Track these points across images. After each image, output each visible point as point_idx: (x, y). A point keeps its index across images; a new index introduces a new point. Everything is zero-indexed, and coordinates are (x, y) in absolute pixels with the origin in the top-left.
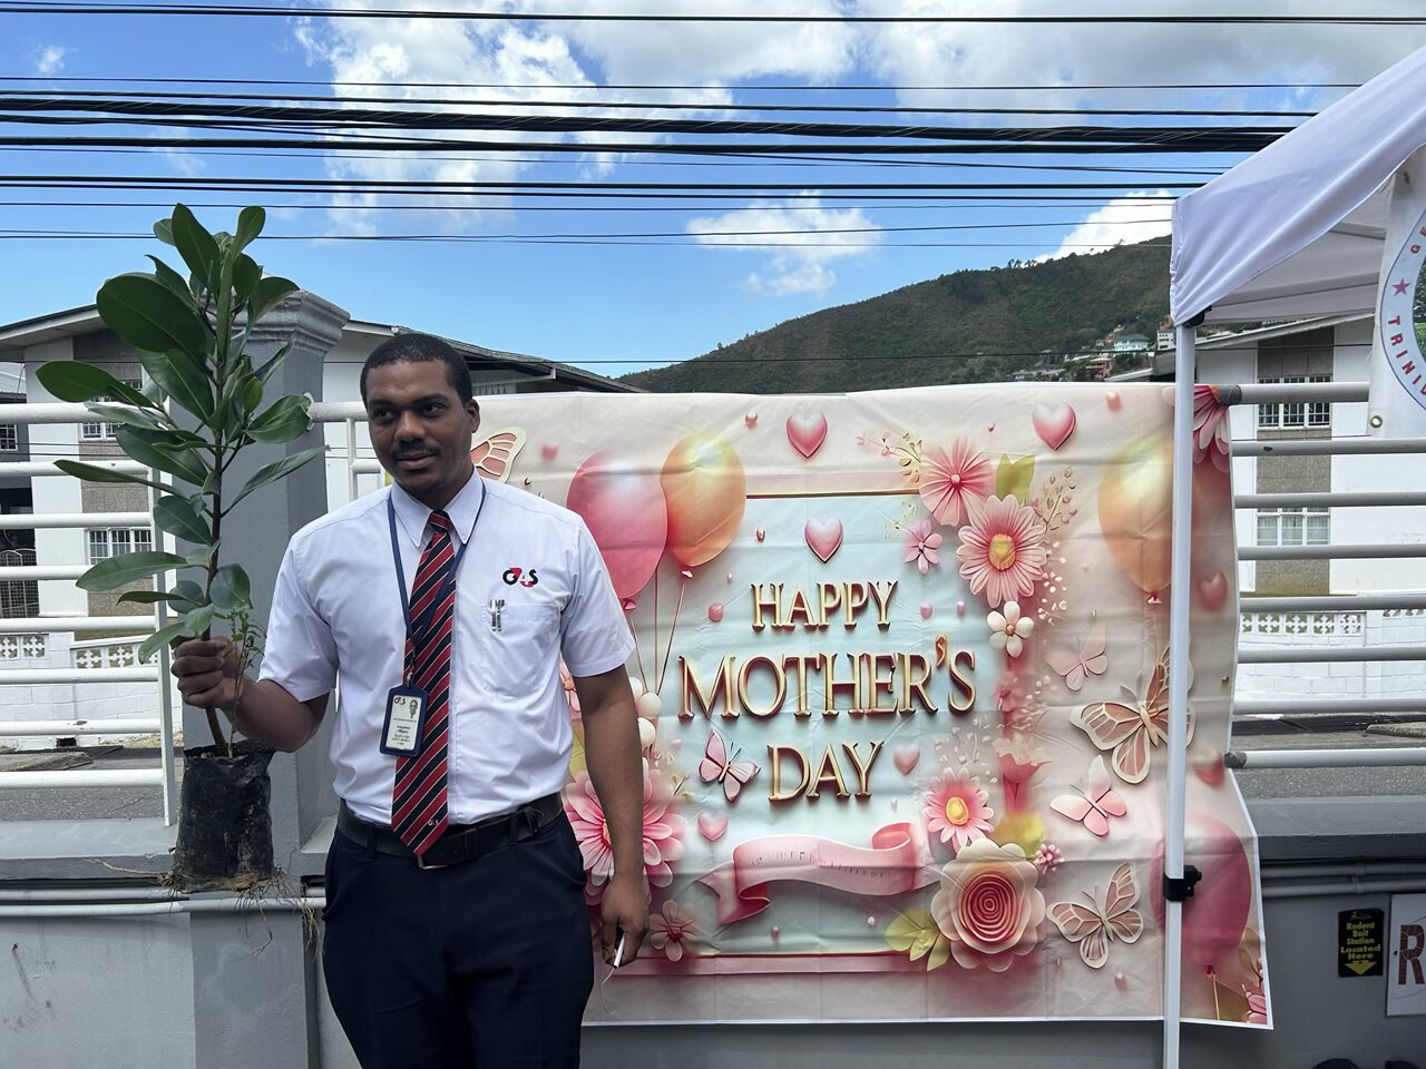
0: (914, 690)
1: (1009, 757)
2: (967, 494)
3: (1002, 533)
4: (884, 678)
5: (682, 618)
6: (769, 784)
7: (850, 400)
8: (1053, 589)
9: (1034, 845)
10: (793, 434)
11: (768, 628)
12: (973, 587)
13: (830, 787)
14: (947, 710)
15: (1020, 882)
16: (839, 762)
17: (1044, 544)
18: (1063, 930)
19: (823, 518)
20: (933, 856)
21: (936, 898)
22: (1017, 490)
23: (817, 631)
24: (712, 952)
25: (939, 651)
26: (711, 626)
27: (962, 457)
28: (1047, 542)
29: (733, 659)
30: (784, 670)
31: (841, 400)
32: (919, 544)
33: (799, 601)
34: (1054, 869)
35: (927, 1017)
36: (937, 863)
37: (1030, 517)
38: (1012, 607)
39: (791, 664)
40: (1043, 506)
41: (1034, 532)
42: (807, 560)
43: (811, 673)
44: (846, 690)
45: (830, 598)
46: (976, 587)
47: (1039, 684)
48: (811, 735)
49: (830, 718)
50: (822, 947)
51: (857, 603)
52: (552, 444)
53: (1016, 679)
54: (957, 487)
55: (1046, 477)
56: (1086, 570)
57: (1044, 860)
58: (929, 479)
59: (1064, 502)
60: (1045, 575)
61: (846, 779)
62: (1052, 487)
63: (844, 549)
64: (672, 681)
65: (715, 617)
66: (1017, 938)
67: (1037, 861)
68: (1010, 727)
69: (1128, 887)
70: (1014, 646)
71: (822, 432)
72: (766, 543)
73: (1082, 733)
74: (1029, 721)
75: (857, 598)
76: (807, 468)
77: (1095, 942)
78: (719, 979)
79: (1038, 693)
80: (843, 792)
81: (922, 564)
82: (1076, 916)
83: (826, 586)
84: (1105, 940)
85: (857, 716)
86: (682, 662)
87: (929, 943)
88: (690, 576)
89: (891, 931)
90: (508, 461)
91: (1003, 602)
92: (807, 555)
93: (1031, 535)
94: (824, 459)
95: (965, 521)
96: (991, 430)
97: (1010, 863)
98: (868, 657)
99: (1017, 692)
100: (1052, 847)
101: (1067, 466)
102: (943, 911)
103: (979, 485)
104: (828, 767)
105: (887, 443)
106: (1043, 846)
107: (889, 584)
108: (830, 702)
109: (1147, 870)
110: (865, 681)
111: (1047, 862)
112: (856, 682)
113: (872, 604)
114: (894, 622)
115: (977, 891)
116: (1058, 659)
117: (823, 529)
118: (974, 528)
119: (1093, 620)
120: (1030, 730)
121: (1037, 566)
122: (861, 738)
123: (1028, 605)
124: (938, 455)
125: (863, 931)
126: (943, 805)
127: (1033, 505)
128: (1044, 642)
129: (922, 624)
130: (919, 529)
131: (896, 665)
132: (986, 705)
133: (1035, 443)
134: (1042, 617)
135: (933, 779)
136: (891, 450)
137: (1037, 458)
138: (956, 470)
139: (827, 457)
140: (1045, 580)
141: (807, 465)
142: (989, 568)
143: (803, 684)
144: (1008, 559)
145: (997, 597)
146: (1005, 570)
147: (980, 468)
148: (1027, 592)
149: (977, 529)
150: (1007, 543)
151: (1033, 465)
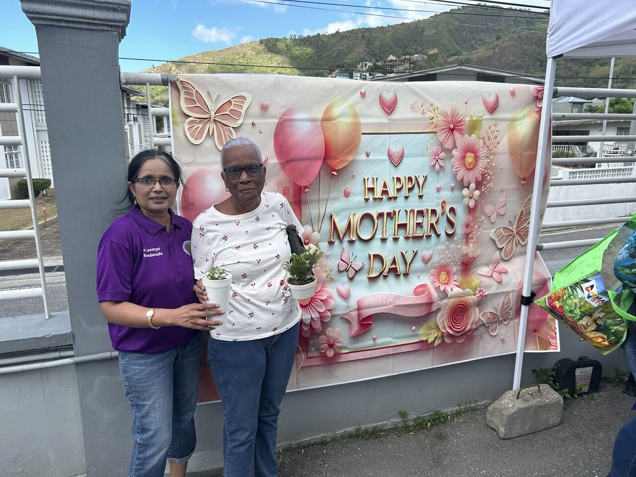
0: (432, 225)
1: (467, 254)
2: (456, 134)
3: (470, 152)
4: (420, 220)
5: (332, 195)
6: (367, 271)
7: (407, 85)
8: (488, 178)
9: (474, 289)
10: (382, 102)
11: (371, 199)
12: (458, 177)
13: (393, 271)
14: (444, 234)
15: (471, 305)
16: (399, 260)
17: (486, 157)
18: (484, 322)
19: (395, 144)
20: (438, 297)
21: (439, 315)
22: (476, 132)
24: (347, 351)
25: (443, 207)
26: (344, 198)
27: (454, 115)
28: (488, 156)
29: (354, 214)
30: (377, 219)
31: (403, 85)
32: (436, 157)
33: (385, 186)
34: (483, 298)
35: (433, 366)
36: (440, 300)
37: (481, 145)
38: (473, 185)
39: (381, 215)
40: (487, 139)
41: (482, 152)
42: (388, 165)
43: (389, 219)
44: (403, 226)
45: (398, 184)
46: (459, 177)
47: (480, 220)
48: (387, 248)
49: (396, 239)
50: (394, 343)
51: (410, 186)
52: (266, 103)
53: (472, 218)
54: (452, 130)
55: (487, 126)
56: (501, 169)
57: (479, 295)
58: (441, 126)
59: (494, 138)
60: (486, 171)
61: (401, 268)
62: (490, 131)
63: (405, 160)
64: (326, 226)
65: (347, 195)
66: (468, 328)
67: (477, 295)
68: (468, 240)
69: (509, 302)
70: (472, 203)
71: (395, 102)
72: (371, 157)
74: (476, 237)
75: (410, 183)
76: (389, 119)
77: (494, 325)
78: (349, 363)
79: (479, 224)
80: (399, 273)
81: (437, 166)
82: (490, 316)
83: (397, 178)
84: (498, 324)
85: (407, 238)
86: (331, 216)
87: (436, 335)
88: (336, 174)
89: (421, 332)
90: (243, 111)
91: (470, 184)
92: (388, 162)
94: (396, 115)
95: (455, 147)
96: (466, 103)
97: (468, 297)
98: (414, 210)
99: (472, 224)
100: (482, 288)
101: (494, 122)
102: (441, 321)
103: (461, 130)
104: (394, 262)
105: (423, 108)
106: (479, 289)
107: (424, 176)
108: (396, 232)
109: (515, 294)
111: (481, 295)
112: (408, 222)
113: (416, 186)
114: (426, 194)
115: (455, 310)
116: (488, 208)
117: (396, 150)
118: (458, 150)
119: (502, 191)
120: (475, 241)
121: (484, 167)
122: (409, 248)
123: (479, 185)
124: (445, 114)
125: (410, 333)
126: (438, 275)
127: (482, 139)
128: (484, 201)
129: (437, 195)
130: (436, 151)
131: (425, 214)
132: (460, 230)
133: (483, 110)
134: (483, 190)
135: (436, 265)
136: (425, 111)
137: (484, 117)
138: (452, 122)
139: (398, 114)
140: (486, 174)
141: (389, 118)
142: (465, 168)
143: (385, 225)
144: (472, 164)
145: (467, 181)
146: (471, 169)
147: (461, 121)
148: (479, 179)
149: (460, 150)
150: (472, 156)
151: (482, 121)
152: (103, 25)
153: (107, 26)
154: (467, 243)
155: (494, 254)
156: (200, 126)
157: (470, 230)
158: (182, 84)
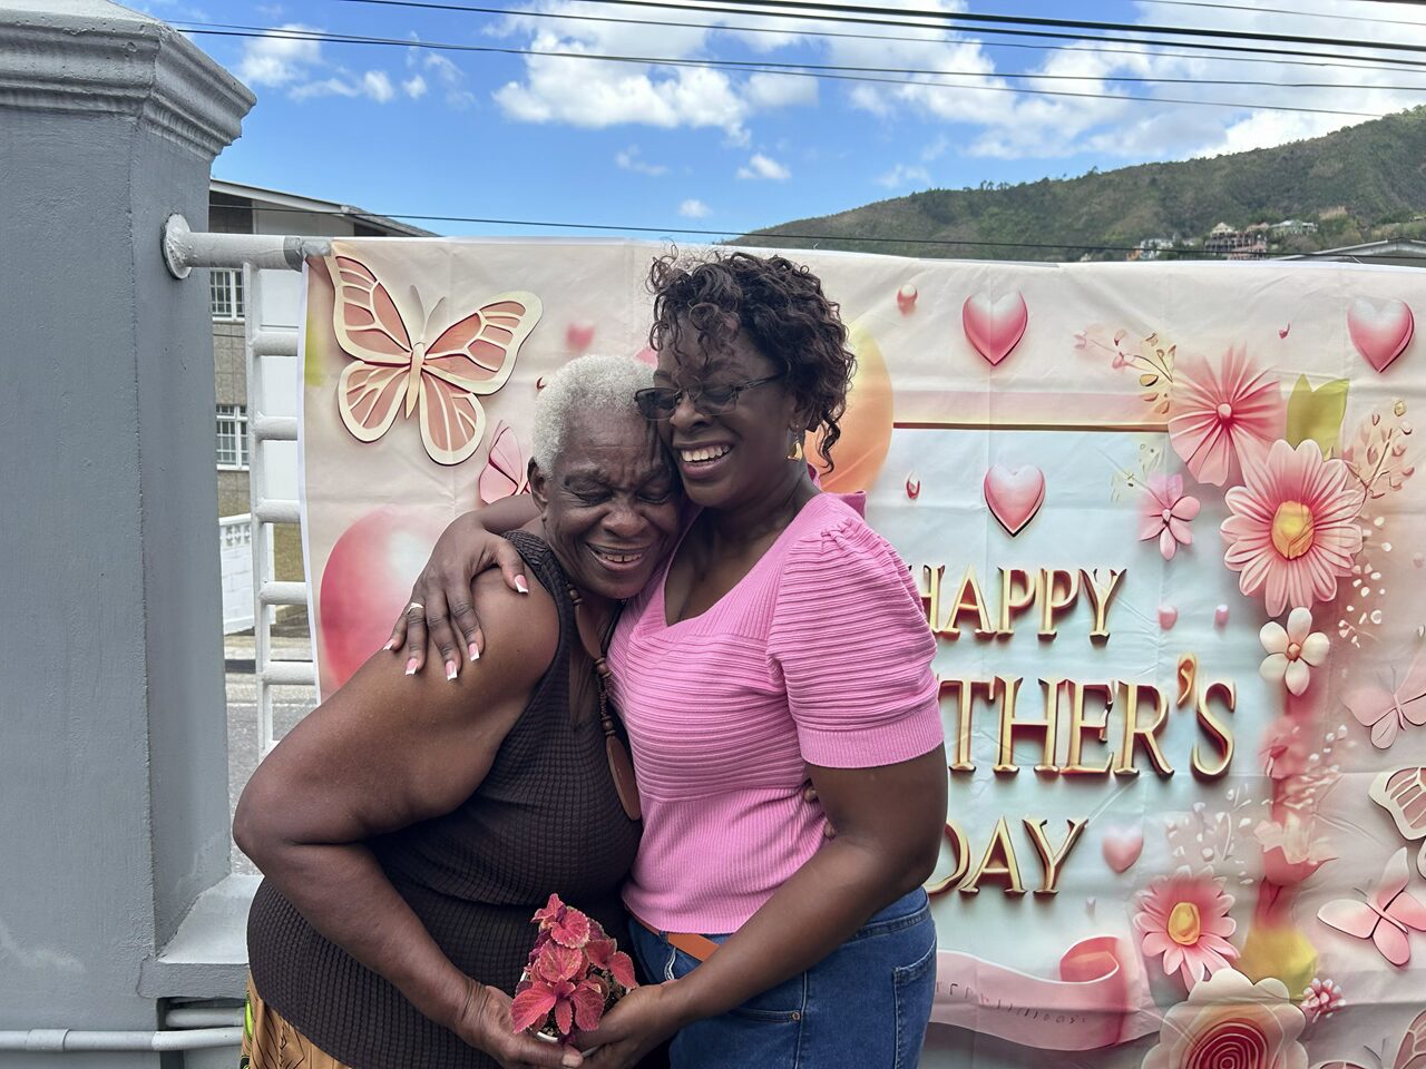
0: (1140, 741)
1: (1278, 851)
2: (1239, 434)
3: (1295, 499)
4: (1095, 719)
7: (1065, 275)
8: (1365, 592)
9: (1297, 981)
10: (972, 325)
12: (1243, 583)
13: (998, 882)
14: (1189, 774)
15: (1278, 1035)
16: (1017, 847)
17: (1358, 520)
19: (1013, 463)
20: (1152, 995)
21: (1150, 1058)
22: (1319, 432)
23: (994, 643)
25: (1183, 681)
27: (1235, 377)
28: (1365, 517)
32: (1163, 511)
33: (969, 594)
34: (1329, 1016)
36: (1158, 1006)
37: (1339, 477)
38: (1301, 616)
39: (950, 690)
40: (1361, 458)
41: (1344, 504)
42: (985, 528)
43: (979, 705)
44: (1032, 734)
45: (1017, 591)
46: (1248, 583)
47: (1330, 737)
48: (973, 802)
49: (1005, 776)
51: (1061, 601)
52: (585, 323)
53: (1297, 729)
54: (1227, 424)
55: (1366, 415)
57: (1315, 1003)
58: (1182, 409)
59: (1394, 454)
60: (1357, 569)
61: (1024, 872)
62: (1375, 431)
63: (1045, 514)
67: (1305, 1004)
68: (1281, 804)
70: (1297, 677)
71: (1020, 324)
72: (921, 501)
73: (1386, 814)
74: (1311, 796)
75: (1061, 593)
76: (993, 382)
79: (1327, 750)
80: (1016, 888)
81: (1166, 542)
83: (1013, 572)
85: (1047, 776)
90: (512, 348)
91: (1289, 609)
92: (985, 518)
93: (1339, 505)
94: (1019, 368)
95: (1236, 479)
96: (1284, 335)
97: (1267, 1008)
98: (1072, 685)
99: (1296, 749)
100: (1329, 983)
101: (1395, 399)
103: (1261, 423)
104: (999, 853)
105: (1121, 348)
106: (1316, 981)
107: (1113, 573)
108: (1007, 752)
110: (1064, 722)
111: (1321, 1006)
112: (1050, 723)
113: (1083, 603)
114: (1115, 633)
115: (1213, 1046)
116: (1364, 699)
117: (1014, 482)
118: (1249, 490)
119: (1419, 640)
120: (1311, 809)
121: (1346, 553)
122: (1054, 812)
123: (1325, 614)
124: (1200, 371)
126: (1163, 913)
127: (1344, 457)
128: (1345, 671)
129: (1160, 638)
130: (1164, 488)
131: (1115, 699)
132: (1248, 765)
133: (1350, 358)
134: (1344, 633)
135: (1157, 878)
136: (1127, 359)
137: (1352, 384)
138: (1226, 397)
139: (1026, 365)
140: (1356, 577)
141: (993, 377)
142: (1271, 555)
143: (965, 723)
144: (1300, 543)
145: (1280, 600)
146: (1296, 558)
147: (1264, 394)
148: (1327, 593)
149: (1255, 493)
150: (1303, 515)
151: (1346, 394)
152: (95, 97)
153: (107, 99)
154: (1278, 810)
155: (1386, 860)
156: (381, 386)
157: (1289, 767)
158: (340, 265)
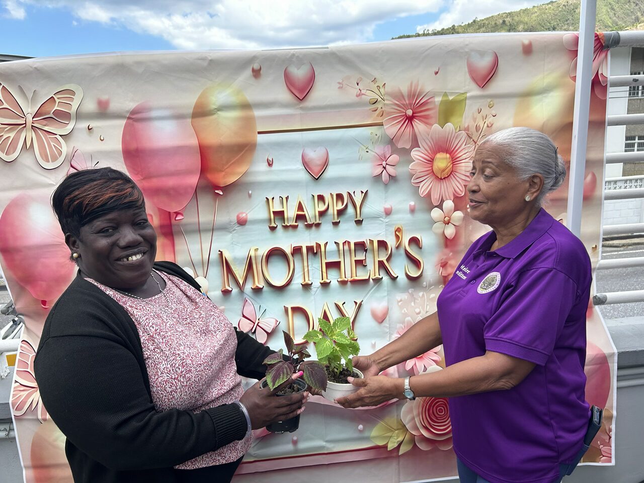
2: (416, 123)
3: (443, 152)
4: (360, 256)
5: (218, 224)
10: (289, 81)
11: (279, 227)
12: (421, 191)
14: (405, 277)
16: (333, 315)
19: (314, 146)
22: (455, 119)
23: (314, 228)
25: (397, 236)
26: (238, 228)
27: (414, 96)
29: (256, 250)
30: (293, 255)
32: (383, 162)
33: (300, 207)
37: (463, 139)
38: (449, 204)
39: (297, 251)
40: (473, 130)
41: (465, 152)
42: (304, 177)
43: (310, 256)
45: (321, 204)
46: (423, 192)
48: (313, 298)
49: (325, 285)
51: (340, 207)
52: (104, 97)
53: (451, 254)
54: (410, 119)
55: (475, 109)
58: (389, 114)
59: (488, 126)
62: (479, 116)
63: (330, 169)
64: (215, 267)
65: (242, 223)
70: (450, 231)
71: (311, 80)
72: (275, 167)
75: (340, 203)
76: (302, 108)
81: (385, 176)
83: (318, 196)
85: (343, 283)
86: (221, 254)
87: (400, 439)
88: (221, 193)
89: (374, 433)
90: (72, 112)
91: (442, 201)
92: (304, 172)
93: (463, 152)
94: (314, 100)
96: (437, 73)
98: (349, 242)
99: (452, 262)
101: (489, 100)
102: (409, 417)
103: (426, 117)
105: (360, 86)
107: (362, 192)
108: (325, 274)
110: (348, 259)
112: (341, 260)
113: (350, 206)
115: (432, 402)
117: (315, 155)
118: (422, 149)
122: (348, 300)
123: (460, 202)
124: (397, 95)
125: (355, 435)
127: (465, 131)
128: (471, 227)
129: (386, 219)
130: (382, 152)
131: (368, 247)
132: (431, 271)
133: (467, 82)
136: (363, 92)
137: (468, 94)
138: (410, 106)
141: (301, 106)
142: (434, 177)
143: (305, 264)
144: (447, 170)
145: (438, 197)
146: (445, 178)
147: (428, 103)
148: (461, 193)
149: (424, 150)
150: (447, 158)
151: (466, 100)
156: (13, 135)
